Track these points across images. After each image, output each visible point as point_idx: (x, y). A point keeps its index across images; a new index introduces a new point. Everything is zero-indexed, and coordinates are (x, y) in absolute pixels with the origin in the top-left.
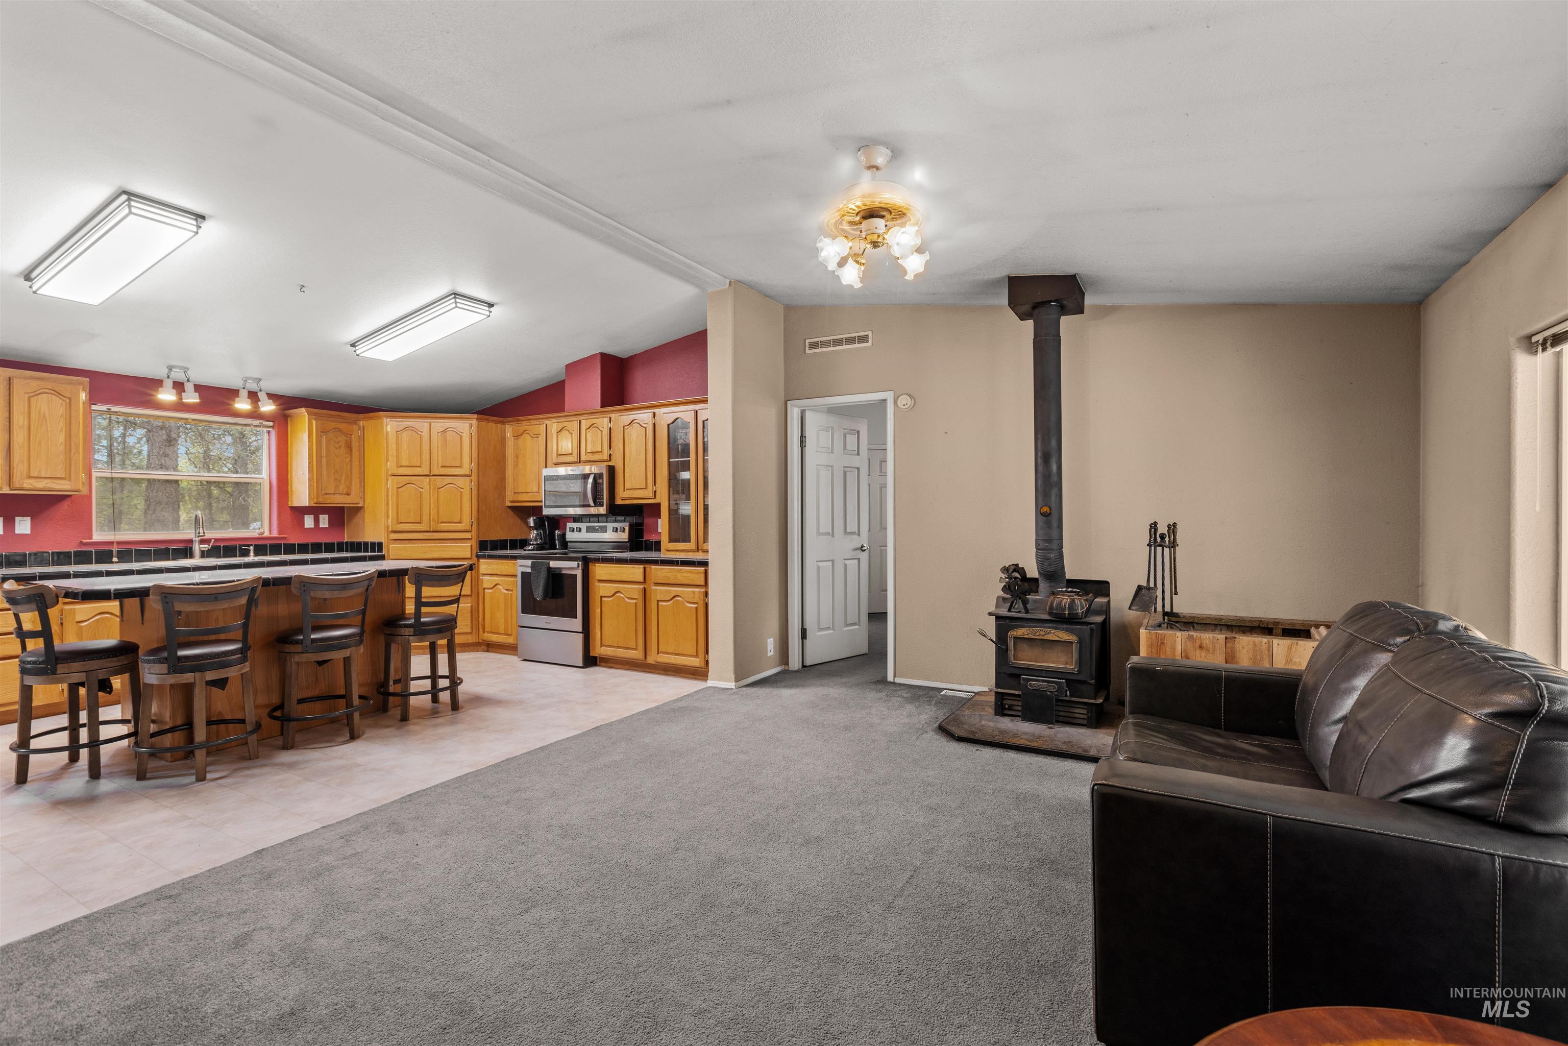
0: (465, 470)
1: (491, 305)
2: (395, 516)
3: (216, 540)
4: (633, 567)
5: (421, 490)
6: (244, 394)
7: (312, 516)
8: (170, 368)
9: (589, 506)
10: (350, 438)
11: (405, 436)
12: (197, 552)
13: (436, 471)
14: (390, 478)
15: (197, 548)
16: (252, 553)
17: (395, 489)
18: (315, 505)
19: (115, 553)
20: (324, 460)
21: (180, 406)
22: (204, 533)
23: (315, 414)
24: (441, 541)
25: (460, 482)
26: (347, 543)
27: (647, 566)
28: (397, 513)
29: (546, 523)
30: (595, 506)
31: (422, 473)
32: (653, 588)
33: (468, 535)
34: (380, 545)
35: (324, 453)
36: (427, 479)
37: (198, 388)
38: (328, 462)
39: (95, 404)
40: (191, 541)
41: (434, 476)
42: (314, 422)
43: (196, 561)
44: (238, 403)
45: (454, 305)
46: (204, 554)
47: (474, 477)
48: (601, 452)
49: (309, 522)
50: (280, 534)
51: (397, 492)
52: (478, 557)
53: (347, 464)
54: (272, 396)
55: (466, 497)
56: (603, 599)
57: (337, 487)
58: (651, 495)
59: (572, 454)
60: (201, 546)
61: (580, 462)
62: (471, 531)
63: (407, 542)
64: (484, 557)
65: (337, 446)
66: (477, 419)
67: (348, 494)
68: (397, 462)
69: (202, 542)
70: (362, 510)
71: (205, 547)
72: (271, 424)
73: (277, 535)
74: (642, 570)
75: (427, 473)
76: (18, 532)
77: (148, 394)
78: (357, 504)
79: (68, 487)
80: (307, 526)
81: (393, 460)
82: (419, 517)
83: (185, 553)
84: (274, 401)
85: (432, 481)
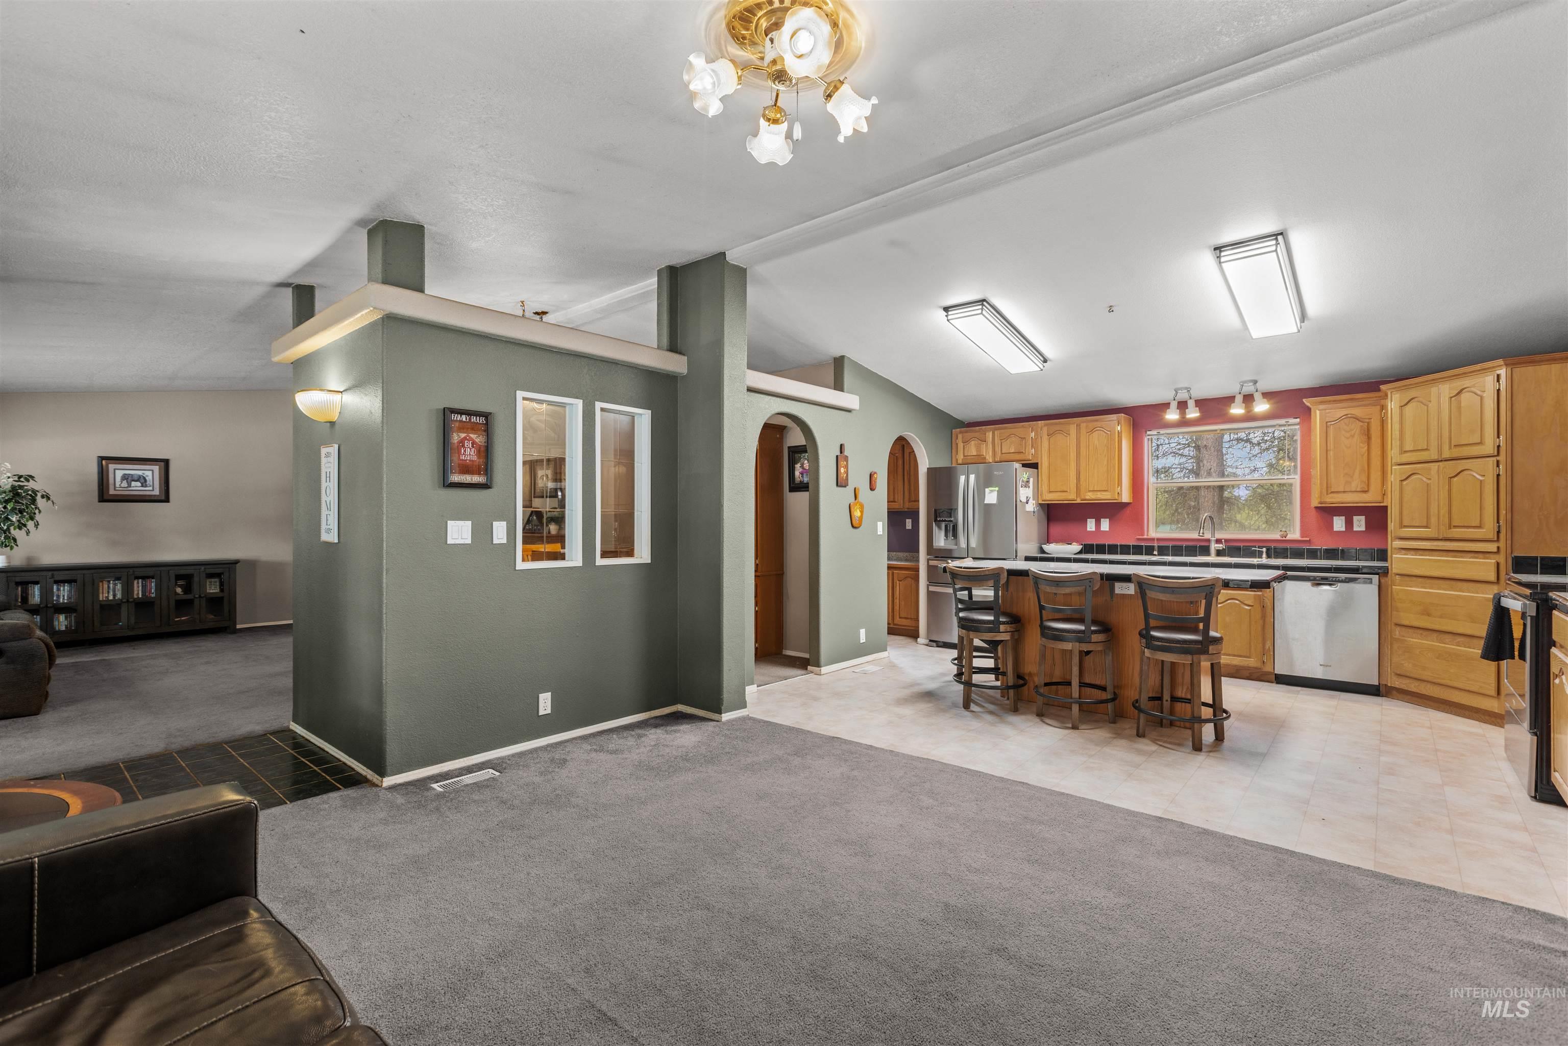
0: (1490, 449)
2: (1399, 519)
3: (1227, 541)
5: (1429, 482)
6: (1239, 399)
7: (1343, 518)
8: (1176, 391)
10: (1368, 423)
11: (1408, 410)
12: (1213, 551)
13: (1446, 454)
14: (1393, 469)
15: (1214, 547)
16: (1263, 555)
17: (1398, 481)
18: (1320, 505)
19: (1156, 548)
20: (1331, 454)
21: (1183, 422)
23: (1321, 404)
24: (1454, 554)
25: (1483, 466)
28: (1401, 513)
31: (1428, 459)
33: (1495, 547)
35: (1331, 445)
36: (1434, 466)
37: (1198, 403)
38: (1335, 456)
39: (1150, 431)
40: (1209, 541)
41: (1443, 461)
43: (1212, 559)
44: (1233, 408)
46: (1219, 553)
47: (1501, 459)
49: (1339, 524)
50: (1302, 537)
51: (1400, 486)
53: (1362, 456)
54: (1267, 395)
55: (1488, 489)
60: (1217, 545)
62: (1498, 541)
65: (1348, 435)
66: (1512, 366)
67: (1366, 492)
68: (1403, 446)
69: (1217, 541)
70: (1387, 511)
71: (1220, 546)
72: (1298, 420)
73: (1300, 539)
75: (1435, 457)
76: (1102, 529)
77: (1162, 416)
78: (1380, 503)
79: (1109, 497)
80: (1336, 529)
81: (1396, 443)
82: (1425, 520)
83: (1205, 551)
84: (1268, 401)
85: (1441, 469)
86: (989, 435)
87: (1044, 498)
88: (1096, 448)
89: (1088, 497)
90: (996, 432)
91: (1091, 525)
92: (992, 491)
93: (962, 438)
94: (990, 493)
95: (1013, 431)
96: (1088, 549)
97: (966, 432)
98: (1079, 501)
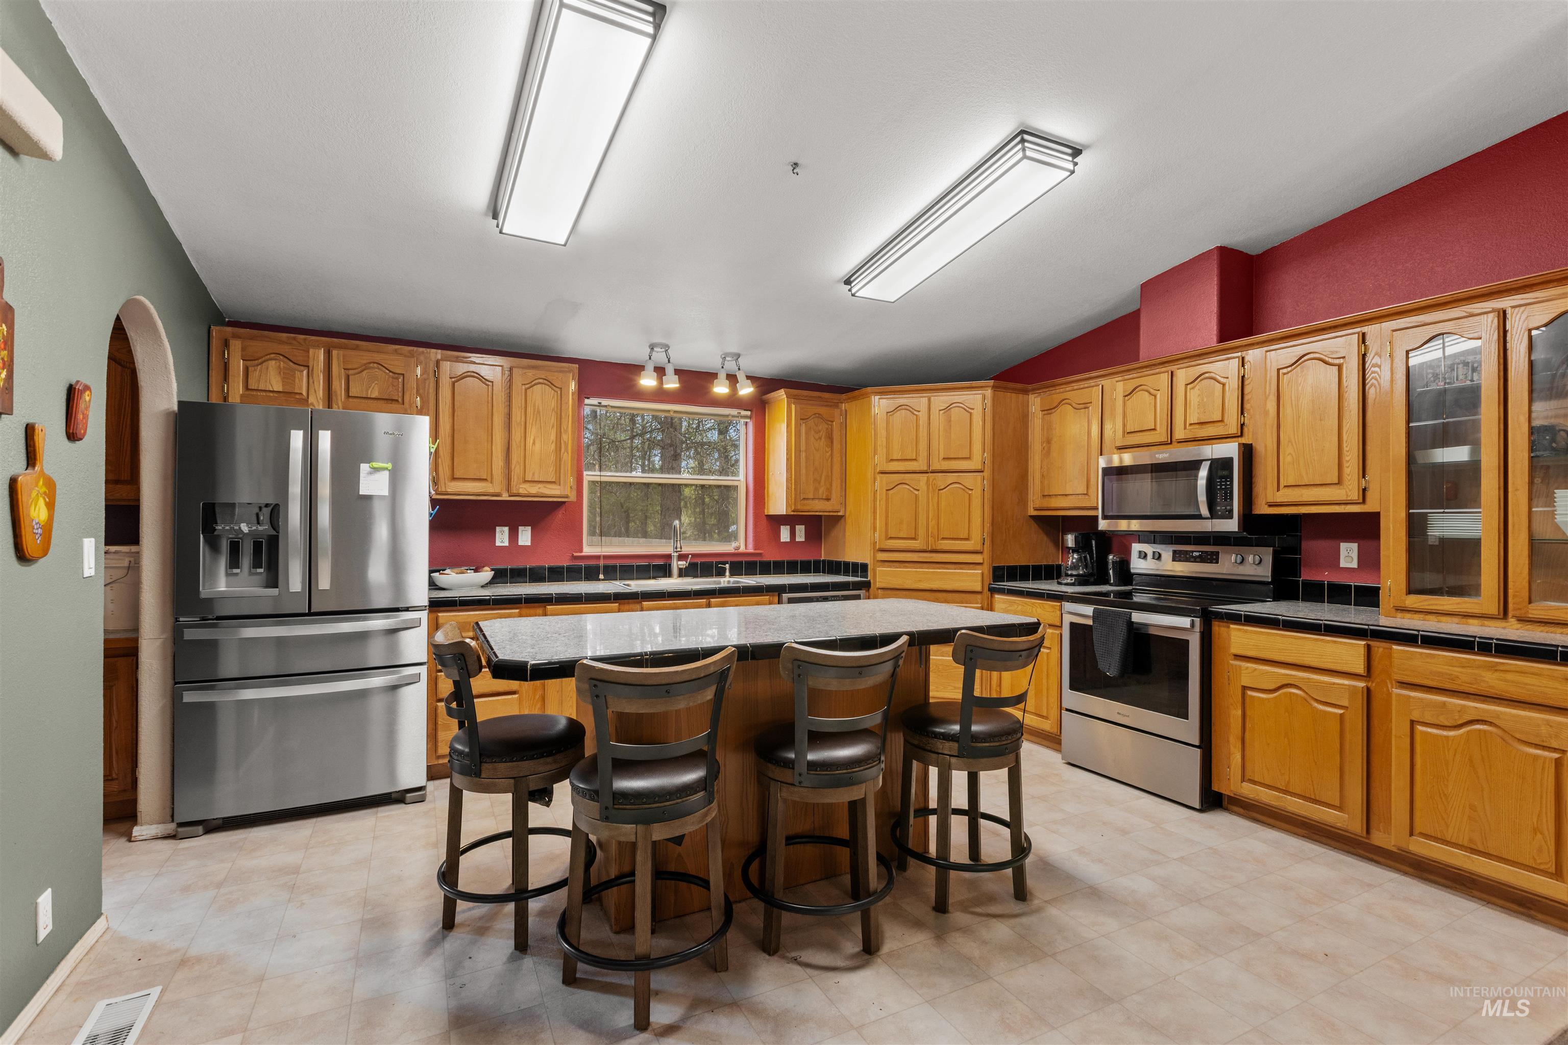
0: (975, 464)
1: (1077, 152)
2: (884, 529)
3: (694, 555)
4: (1335, 642)
5: (917, 493)
6: (722, 376)
7: (788, 527)
8: (652, 347)
9: (1199, 517)
10: (831, 425)
11: (899, 416)
12: (675, 571)
13: (936, 466)
14: (879, 477)
15: (676, 565)
16: (727, 573)
17: (885, 490)
18: (792, 513)
19: (601, 569)
20: (803, 455)
21: (660, 395)
22: (681, 548)
23: (795, 397)
24: (941, 565)
25: (969, 480)
26: (824, 561)
27: (1374, 643)
28: (886, 524)
29: (1094, 542)
30: (1212, 517)
31: (917, 469)
32: (1396, 691)
33: (978, 558)
34: (864, 568)
35: (803, 448)
36: (924, 477)
37: (677, 372)
38: (807, 458)
39: (588, 398)
40: (669, 557)
41: (932, 472)
42: (793, 406)
43: (674, 581)
44: (717, 388)
45: (1020, 155)
46: (682, 573)
47: (987, 474)
48: (1222, 421)
49: (785, 534)
50: (755, 550)
51: (887, 494)
52: (993, 591)
53: (827, 460)
54: (748, 377)
55: (977, 502)
56: (1249, 693)
57: (816, 489)
58: (1355, 495)
59: (1154, 429)
60: (680, 563)
61: (1171, 443)
62: (982, 553)
63: (897, 564)
64: (1002, 591)
65: (817, 436)
66: (994, 387)
67: (828, 499)
68: (888, 454)
69: (682, 557)
70: (843, 520)
71: (683, 564)
72: (748, 413)
73: (753, 551)
74: (1362, 651)
75: (925, 468)
76: (521, 543)
77: (631, 380)
78: (838, 512)
79: (557, 492)
80: (782, 540)
81: (882, 451)
82: (914, 531)
83: (664, 570)
84: (753, 383)
85: (931, 480)
86: (319, 357)
87: (442, 489)
88: (539, 412)
89: (521, 491)
90: (335, 353)
91: (502, 537)
92: (376, 470)
93: (243, 349)
94: (371, 473)
95: (377, 357)
96: (500, 576)
97: (253, 338)
98: (505, 497)
